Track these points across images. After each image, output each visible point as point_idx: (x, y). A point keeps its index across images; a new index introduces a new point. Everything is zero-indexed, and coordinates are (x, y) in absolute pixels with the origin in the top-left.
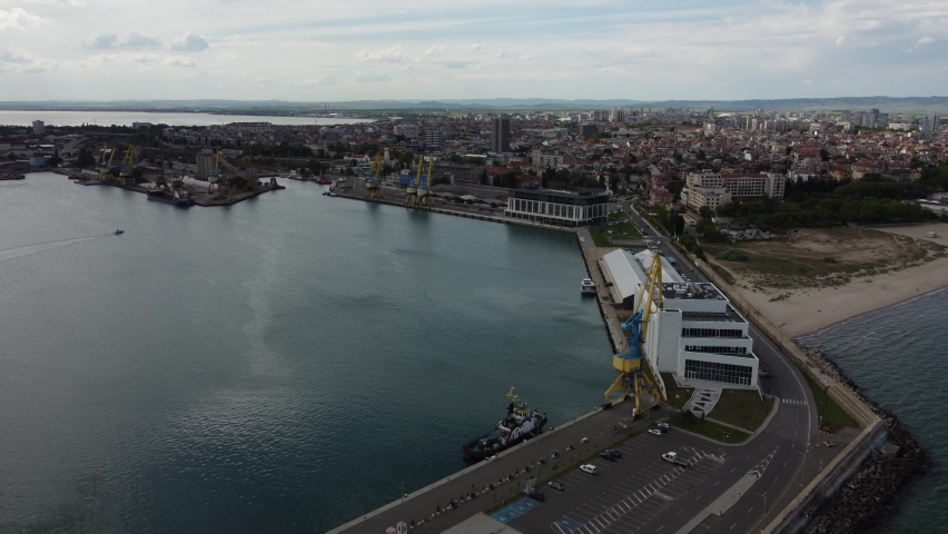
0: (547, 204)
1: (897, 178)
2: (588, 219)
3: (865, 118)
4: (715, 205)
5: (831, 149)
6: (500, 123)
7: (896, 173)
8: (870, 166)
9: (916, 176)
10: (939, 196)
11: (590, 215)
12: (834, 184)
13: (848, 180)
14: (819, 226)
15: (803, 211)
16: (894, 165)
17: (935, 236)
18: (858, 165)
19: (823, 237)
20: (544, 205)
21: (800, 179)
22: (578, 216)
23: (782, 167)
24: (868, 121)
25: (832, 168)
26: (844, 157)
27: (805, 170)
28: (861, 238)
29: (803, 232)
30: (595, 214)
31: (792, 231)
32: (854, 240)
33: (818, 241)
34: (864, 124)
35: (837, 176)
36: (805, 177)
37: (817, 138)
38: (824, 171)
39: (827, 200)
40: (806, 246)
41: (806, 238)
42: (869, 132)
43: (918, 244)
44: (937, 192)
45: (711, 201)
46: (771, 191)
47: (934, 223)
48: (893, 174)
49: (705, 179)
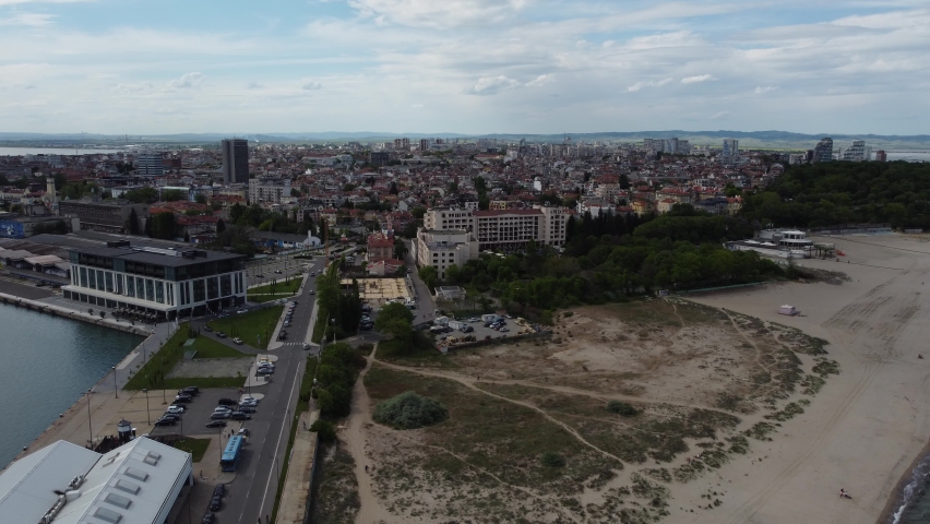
0: (125, 276)
1: (712, 210)
2: (193, 305)
3: (666, 146)
4: (447, 264)
5: (633, 176)
6: (232, 146)
7: (711, 203)
8: (679, 194)
9: (735, 207)
10: (769, 234)
11: (199, 297)
12: (634, 220)
13: (652, 215)
14: (609, 299)
15: (583, 274)
16: (706, 193)
17: (794, 314)
18: (664, 193)
19: (613, 327)
20: (119, 277)
21: (588, 214)
22: (170, 300)
23: (572, 196)
24: (670, 148)
25: (633, 198)
26: (645, 184)
27: (598, 202)
28: (678, 325)
29: (580, 318)
30: (213, 294)
31: (562, 312)
32: (667, 333)
33: (604, 340)
34: (666, 151)
35: (638, 209)
36: (595, 211)
37: (619, 163)
38: (623, 203)
39: (623, 249)
40: (580, 356)
41: (580, 333)
42: (671, 158)
43: (776, 335)
44: (765, 228)
45: (440, 258)
46: (546, 234)
47: (780, 281)
48: (707, 205)
49: (448, 218)
